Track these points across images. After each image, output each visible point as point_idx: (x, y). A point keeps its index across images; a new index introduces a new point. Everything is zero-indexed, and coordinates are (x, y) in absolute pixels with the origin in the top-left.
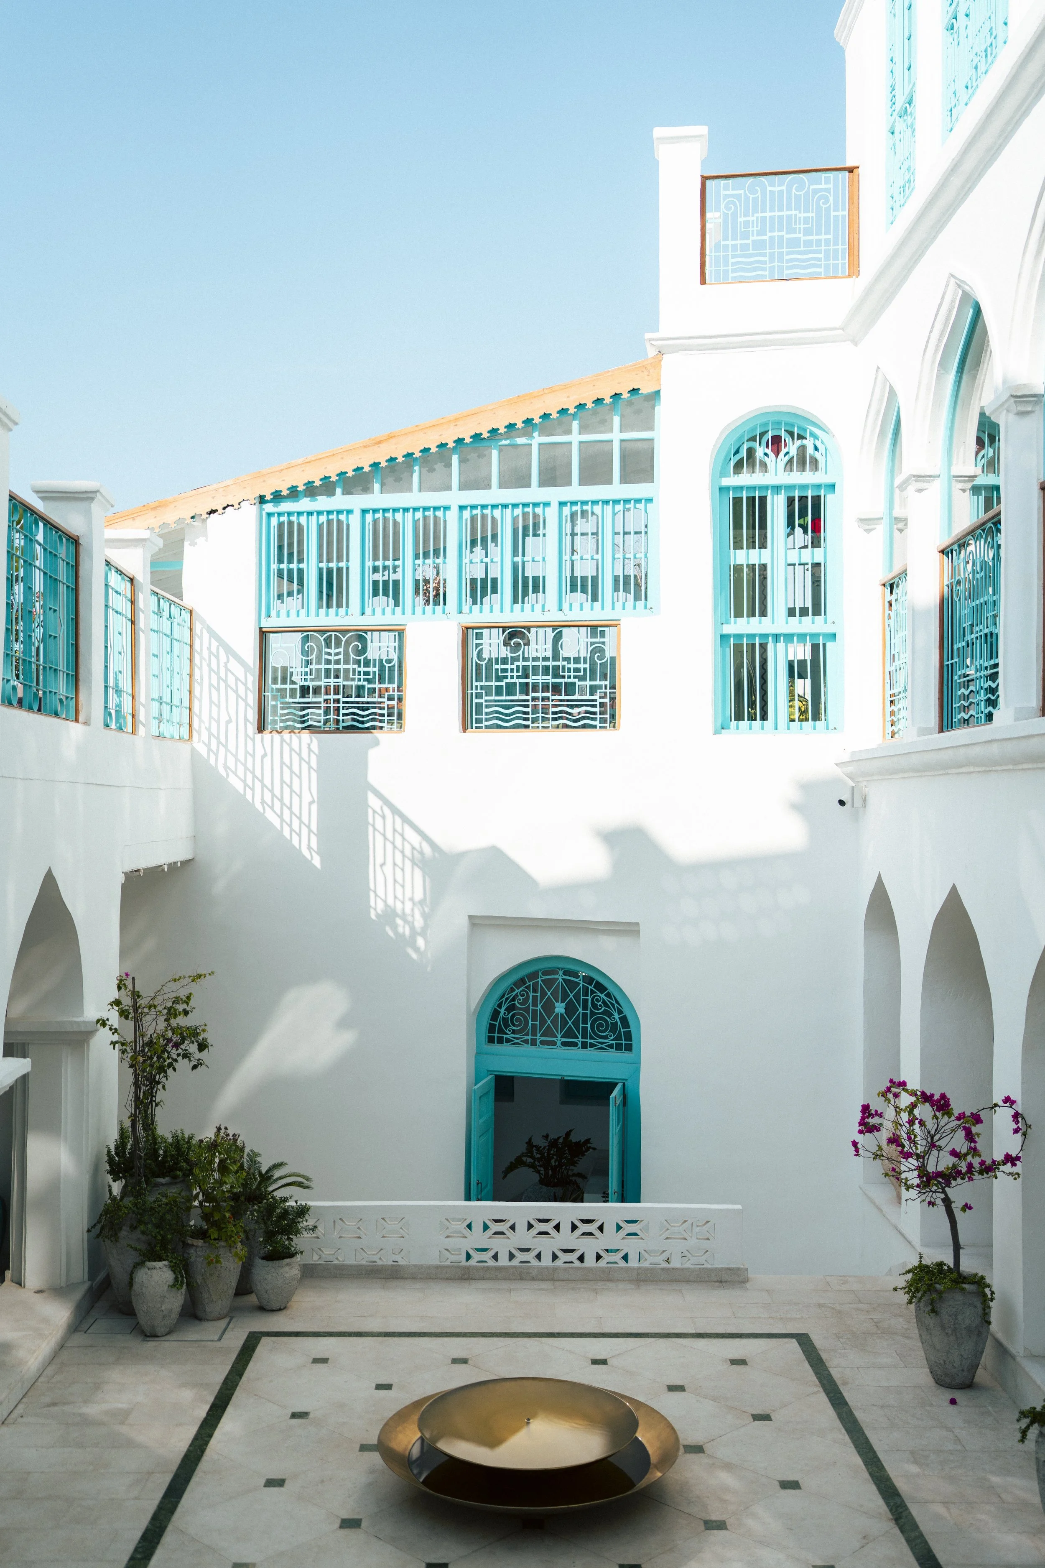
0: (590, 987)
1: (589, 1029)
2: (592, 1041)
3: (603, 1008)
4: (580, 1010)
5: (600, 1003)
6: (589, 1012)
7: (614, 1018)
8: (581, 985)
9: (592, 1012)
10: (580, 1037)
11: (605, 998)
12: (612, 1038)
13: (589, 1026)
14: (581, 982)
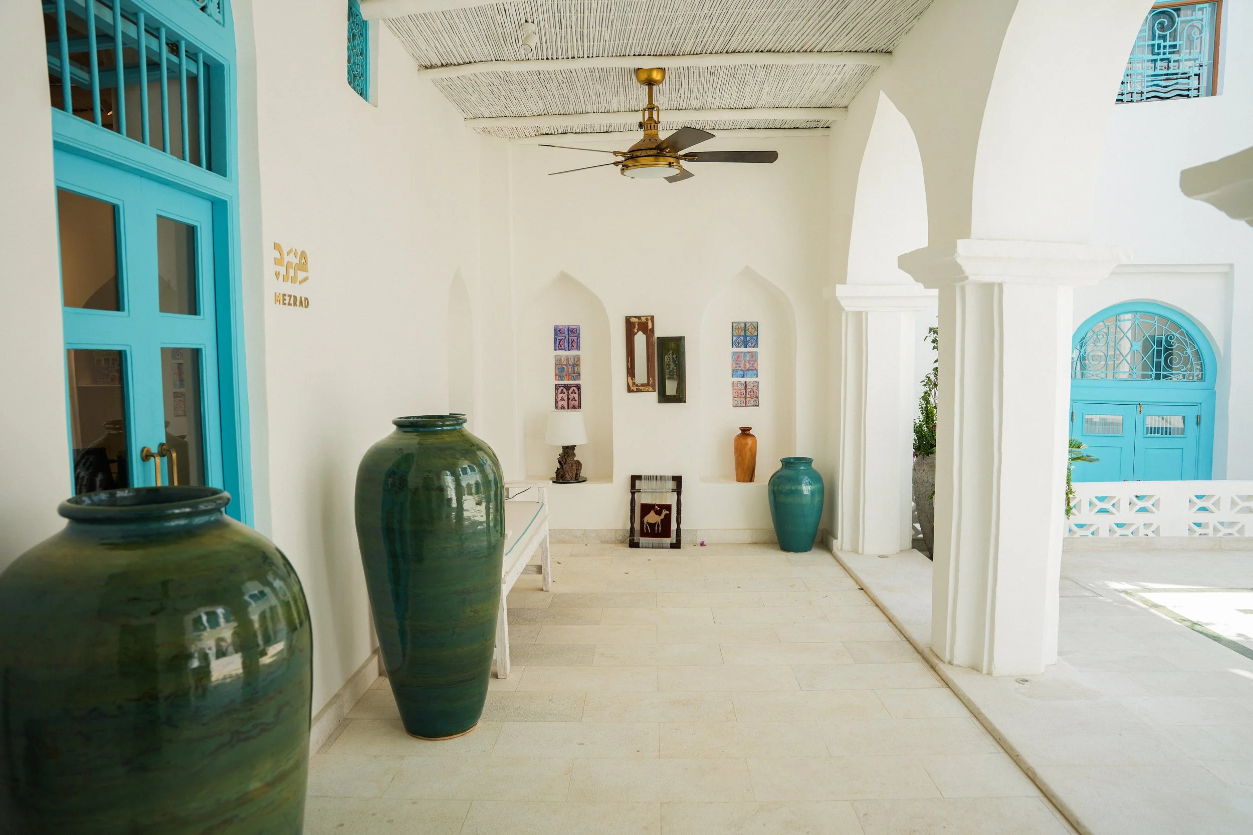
0: (1164, 327)
1: (1163, 363)
2: (1165, 373)
3: (1176, 345)
4: (1155, 347)
5: (1172, 341)
6: (1163, 348)
7: (1187, 353)
8: (1156, 326)
9: (1165, 348)
10: (1154, 370)
11: (1178, 336)
12: (1184, 369)
13: (1162, 360)
14: (1156, 323)
